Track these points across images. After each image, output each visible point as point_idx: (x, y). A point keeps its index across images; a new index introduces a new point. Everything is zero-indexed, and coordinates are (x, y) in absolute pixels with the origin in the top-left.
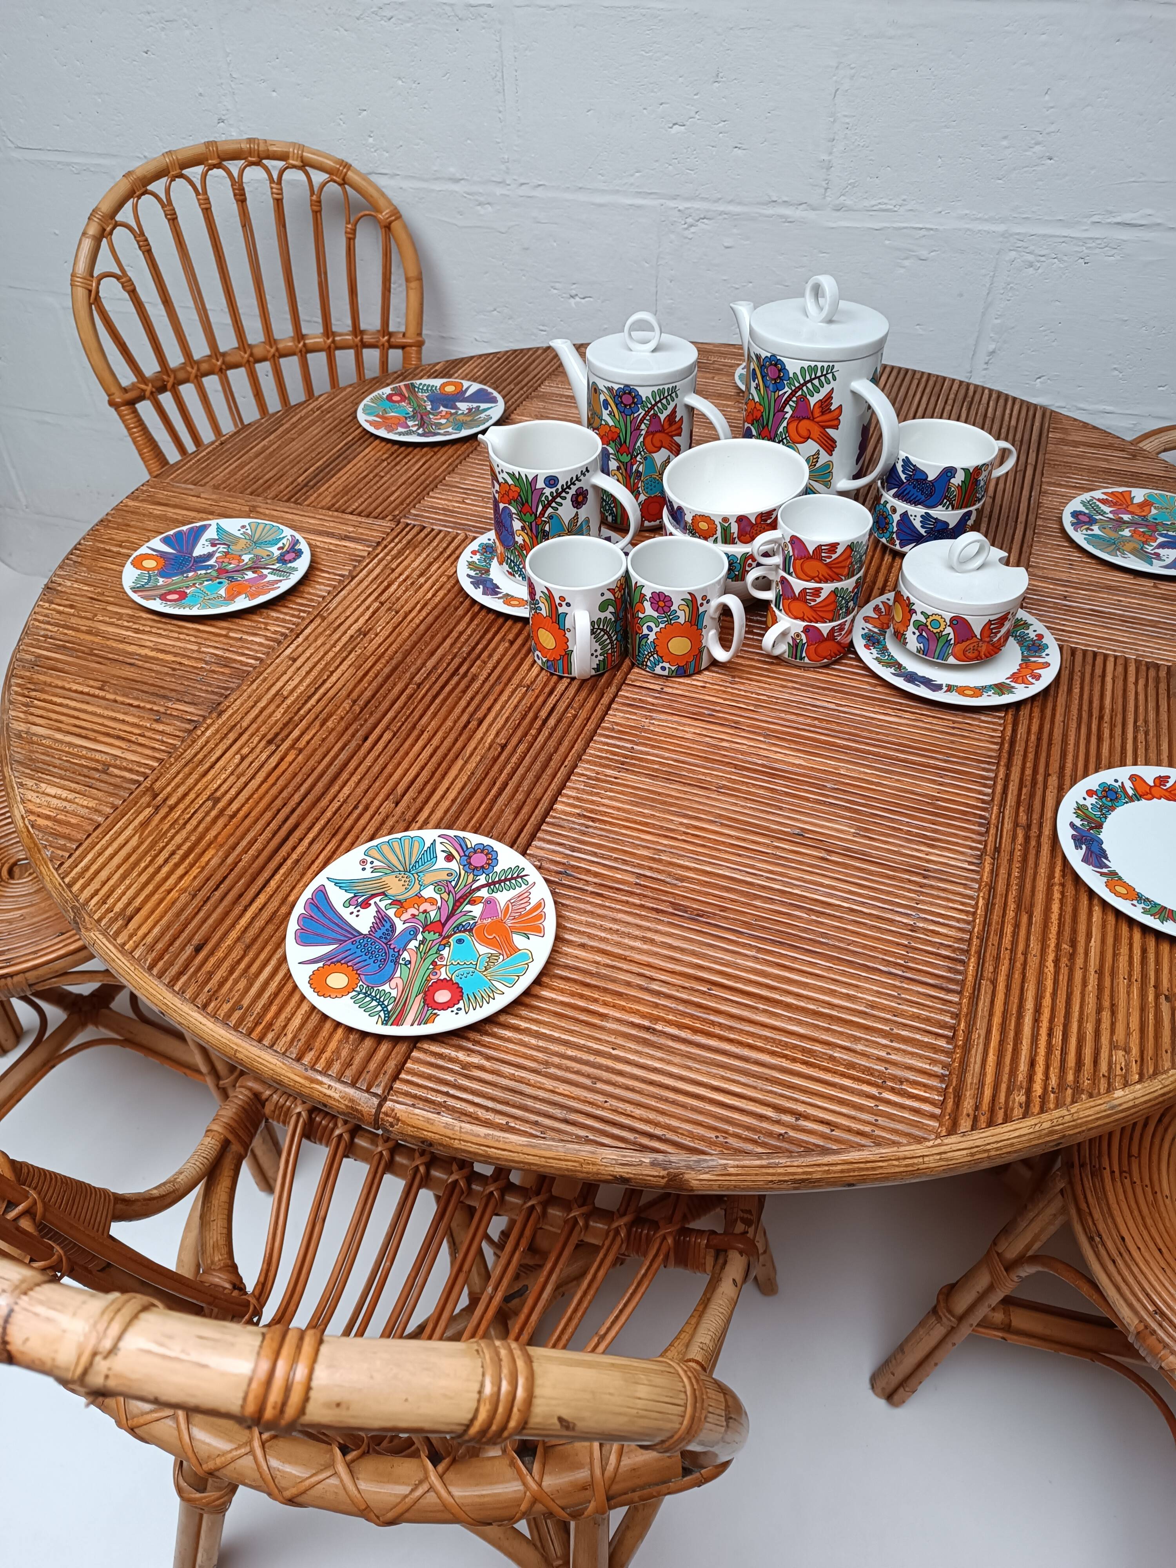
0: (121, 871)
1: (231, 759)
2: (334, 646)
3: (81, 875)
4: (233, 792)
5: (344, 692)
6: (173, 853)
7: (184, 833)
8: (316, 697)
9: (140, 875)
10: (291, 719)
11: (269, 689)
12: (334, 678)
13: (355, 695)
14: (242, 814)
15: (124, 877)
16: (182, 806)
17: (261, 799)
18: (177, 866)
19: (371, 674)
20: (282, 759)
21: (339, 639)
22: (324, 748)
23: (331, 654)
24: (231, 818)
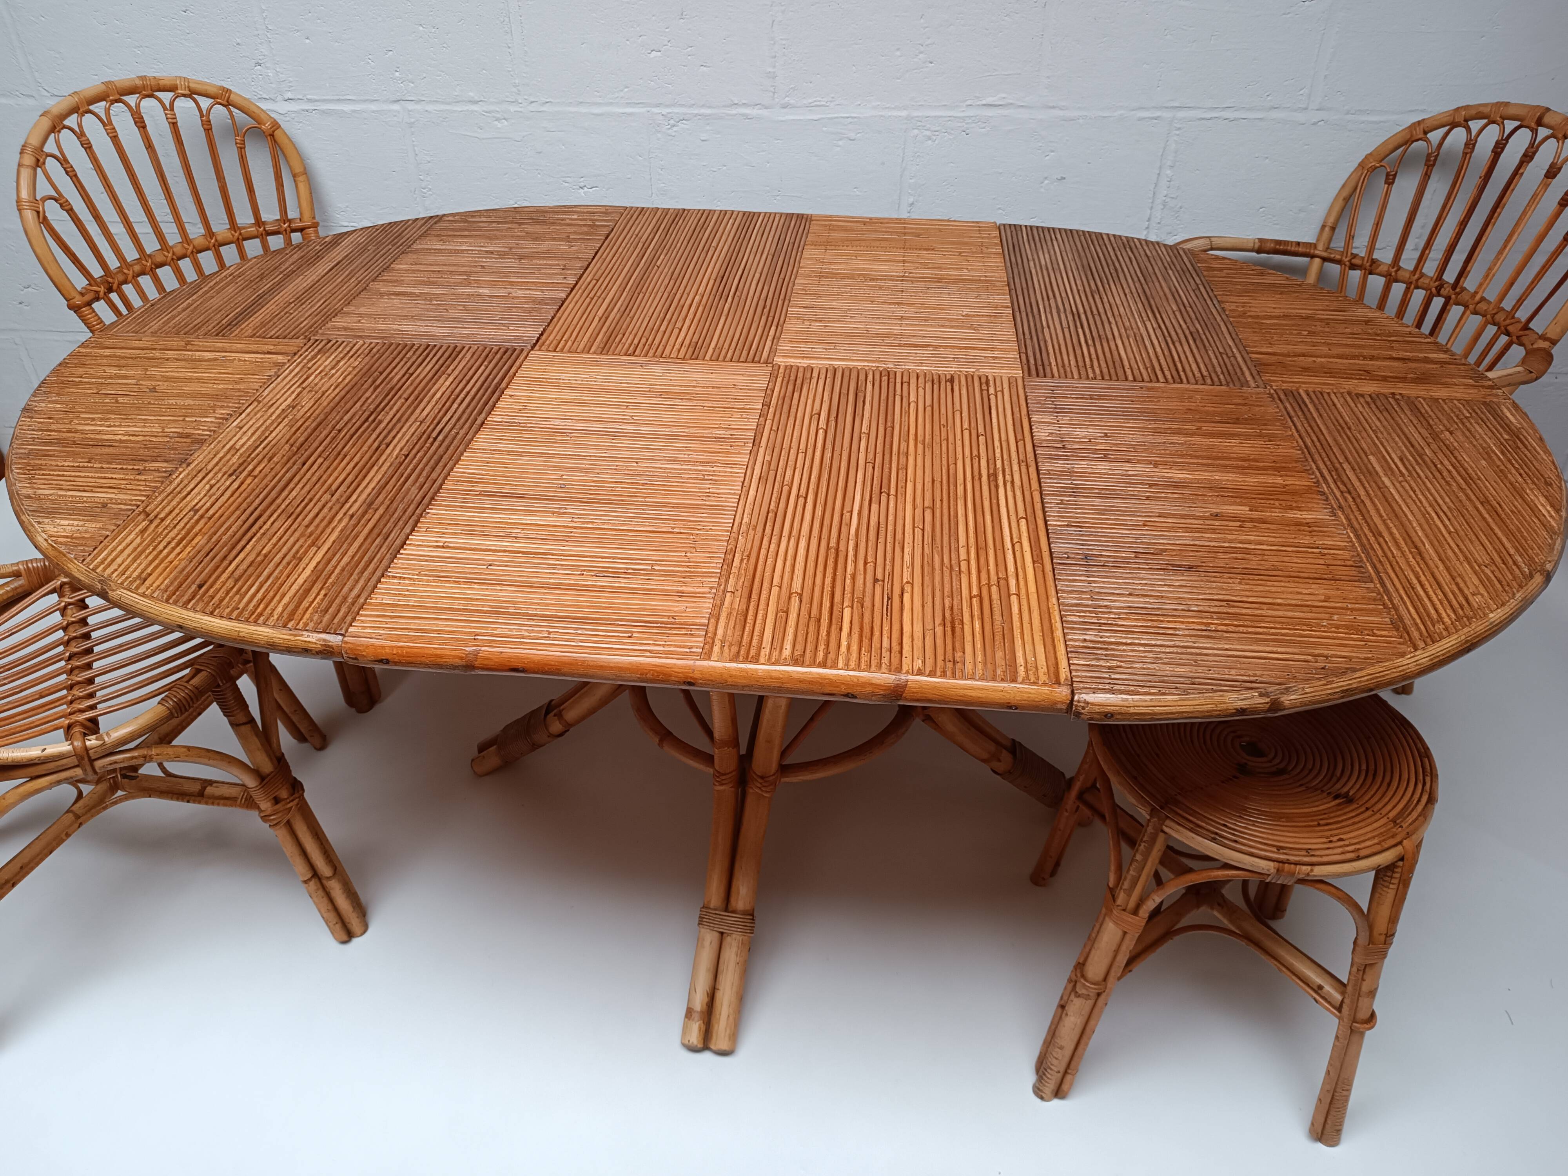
0: (132, 556)
1: (204, 487)
2: (271, 416)
3: (102, 562)
4: (208, 504)
5: (283, 441)
6: (169, 543)
7: (175, 531)
8: (262, 446)
9: (146, 557)
10: (245, 461)
11: (224, 447)
12: (274, 434)
13: (291, 441)
14: (217, 515)
15: (134, 560)
16: (170, 517)
17: (230, 506)
18: (174, 549)
19: (302, 428)
20: (242, 483)
21: (274, 412)
22: (273, 473)
23: (269, 421)
24: (210, 518)
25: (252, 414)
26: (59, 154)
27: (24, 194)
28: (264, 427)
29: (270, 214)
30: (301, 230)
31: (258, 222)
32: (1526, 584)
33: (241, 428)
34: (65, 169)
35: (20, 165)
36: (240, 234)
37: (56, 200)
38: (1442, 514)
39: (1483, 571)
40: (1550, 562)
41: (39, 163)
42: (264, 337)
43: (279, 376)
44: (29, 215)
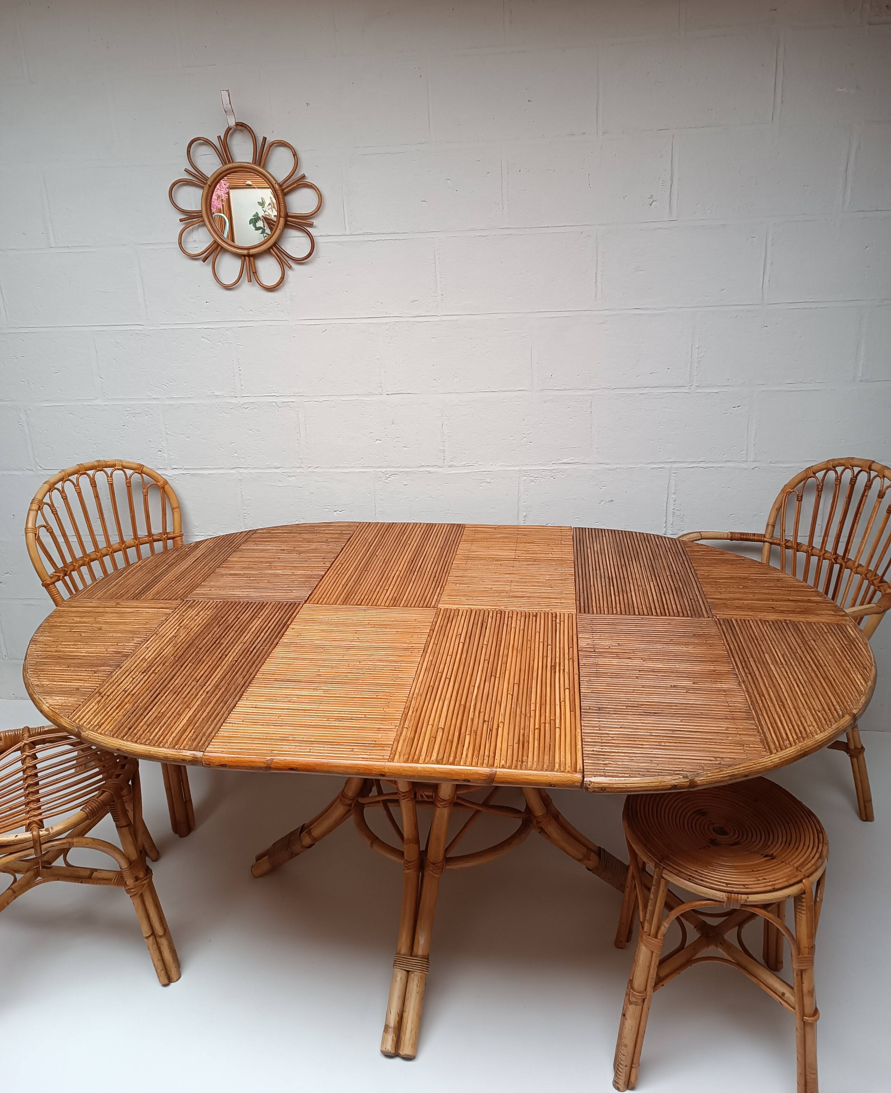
0: (94, 714)
1: (129, 679)
2: (164, 642)
3: (78, 718)
4: (132, 688)
5: (171, 655)
6: (112, 708)
7: (115, 702)
8: (159, 657)
9: (101, 715)
10: (150, 665)
11: (139, 658)
12: (165, 651)
13: (175, 655)
15: (95, 717)
16: (112, 695)
17: (143, 689)
18: (115, 710)
19: (181, 648)
20: (149, 677)
21: (165, 639)
22: (165, 671)
23: (163, 644)
24: (133, 695)
25: (154, 641)
28: (160, 647)
30: (173, 538)
31: (150, 534)
32: (840, 720)
33: (148, 648)
34: (52, 510)
36: (125, 545)
37: (45, 527)
38: (800, 684)
39: (817, 714)
40: (855, 709)
42: (159, 600)
43: (167, 620)
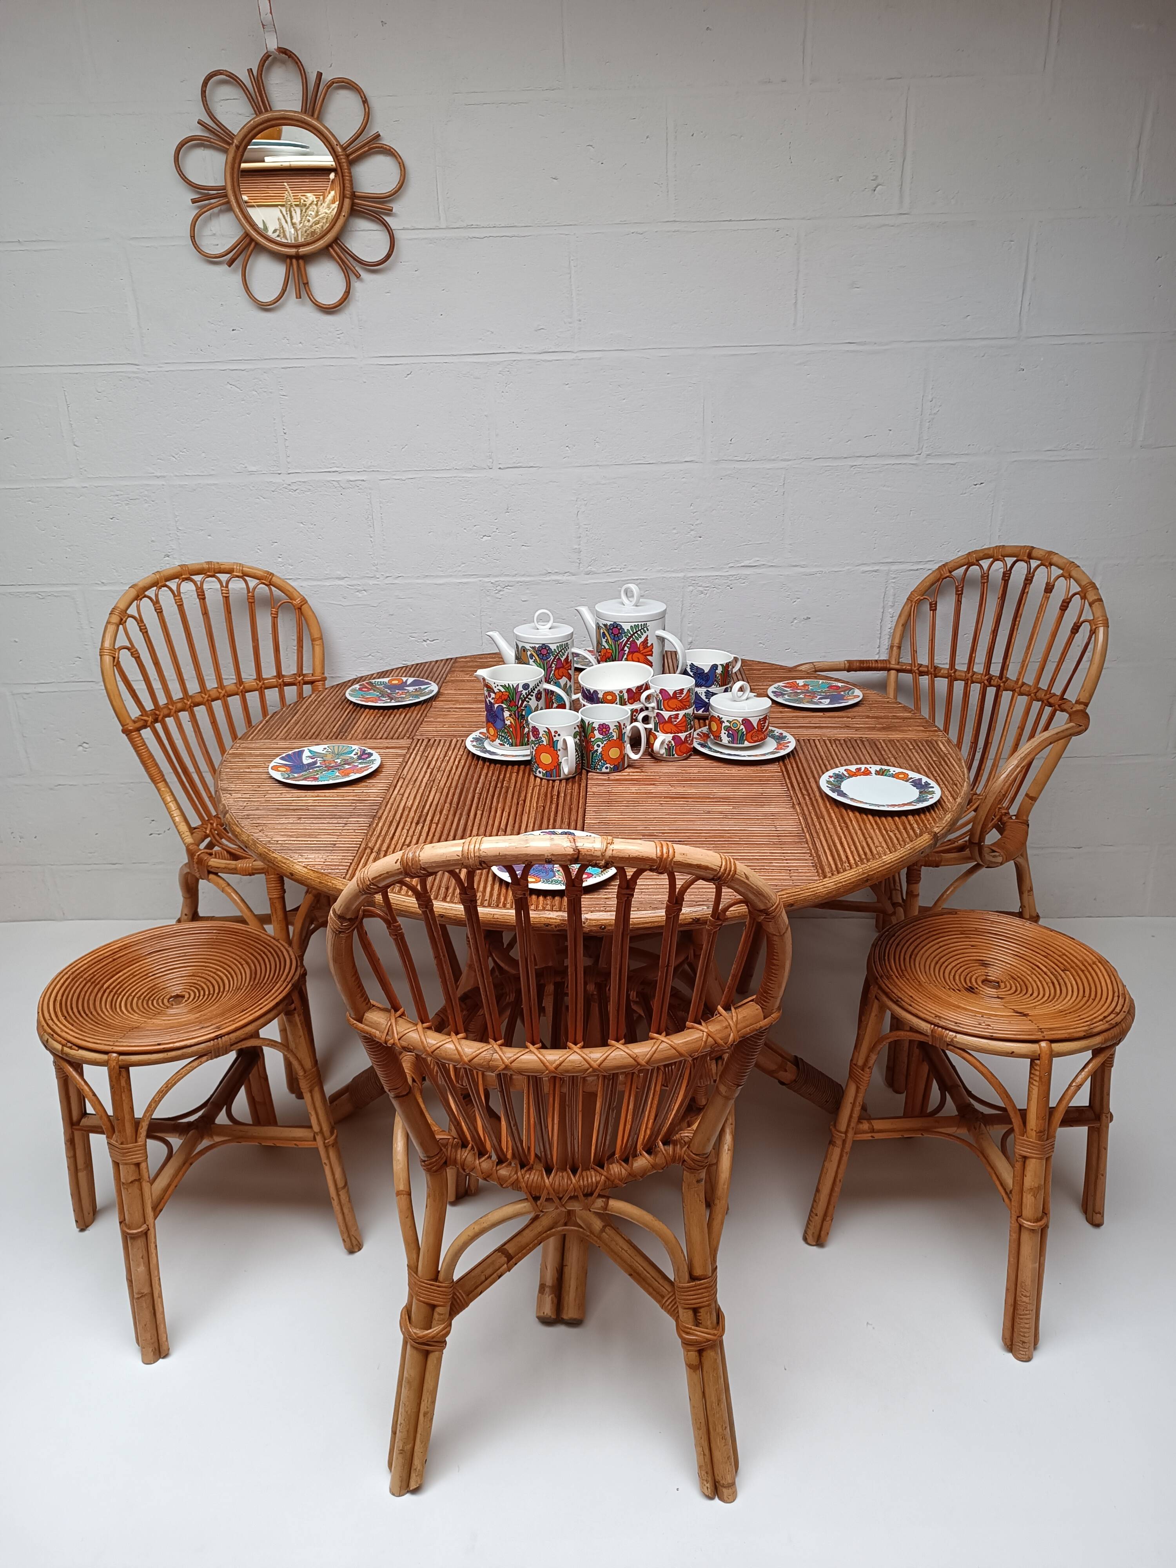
26: (137, 616)
27: (107, 644)
29: (289, 669)
30: (312, 683)
31: (279, 675)
34: (140, 627)
35: (108, 623)
36: (263, 684)
37: (128, 649)
41: (122, 622)
44: (107, 659)
